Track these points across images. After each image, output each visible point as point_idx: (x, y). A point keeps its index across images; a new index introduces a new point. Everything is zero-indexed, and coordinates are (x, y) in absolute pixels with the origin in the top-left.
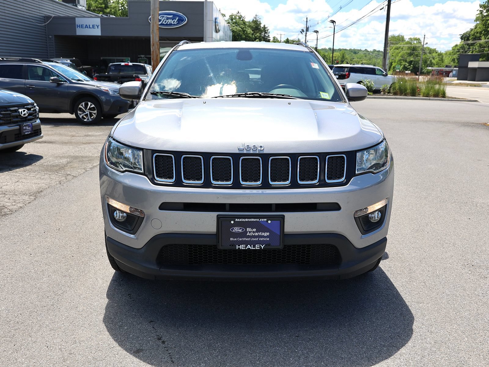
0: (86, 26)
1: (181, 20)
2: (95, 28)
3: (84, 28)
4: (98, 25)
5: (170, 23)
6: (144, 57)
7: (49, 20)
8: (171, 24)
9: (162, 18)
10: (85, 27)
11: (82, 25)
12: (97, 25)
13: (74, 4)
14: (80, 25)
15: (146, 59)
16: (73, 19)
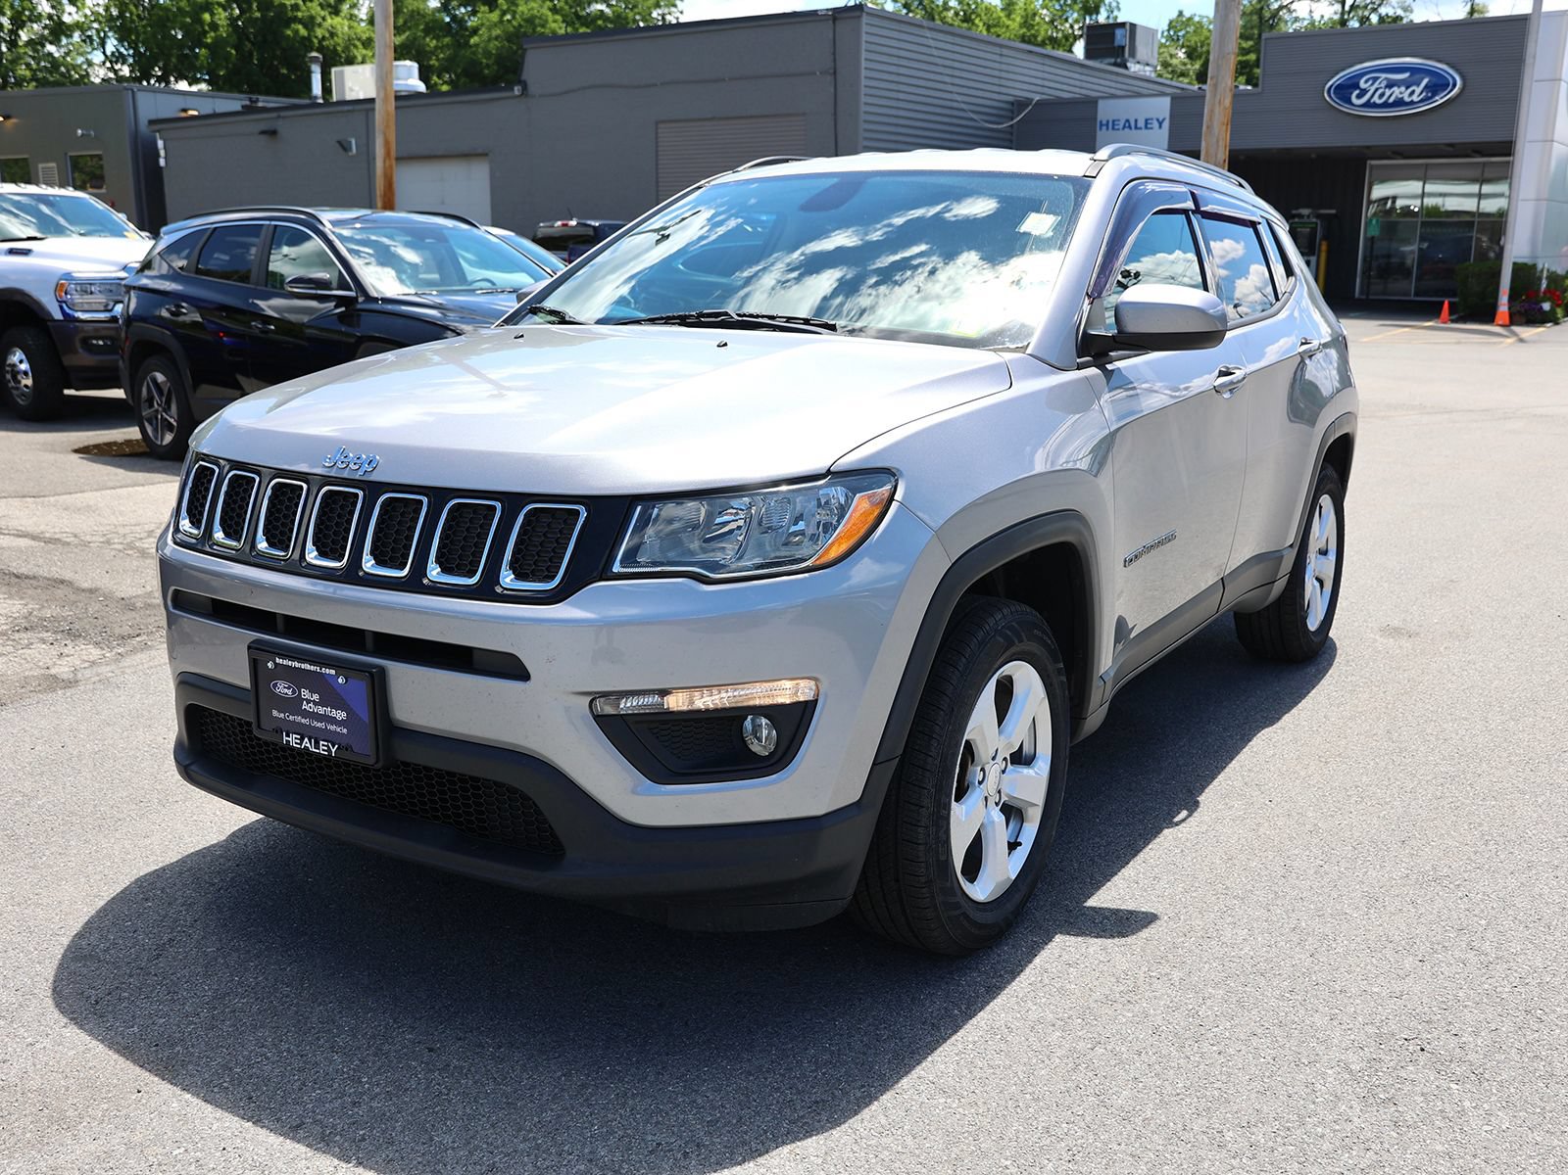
0: (1127, 125)
1: (1438, 85)
2: (1152, 128)
3: (1118, 129)
4: (1161, 120)
5: (1397, 97)
6: (1308, 216)
7: (1024, 110)
8: (1399, 103)
9: (1370, 82)
10: (1124, 127)
11: (1114, 121)
12: (1158, 120)
13: (1119, 60)
14: (1108, 122)
15: (1314, 220)
16: (1091, 103)
